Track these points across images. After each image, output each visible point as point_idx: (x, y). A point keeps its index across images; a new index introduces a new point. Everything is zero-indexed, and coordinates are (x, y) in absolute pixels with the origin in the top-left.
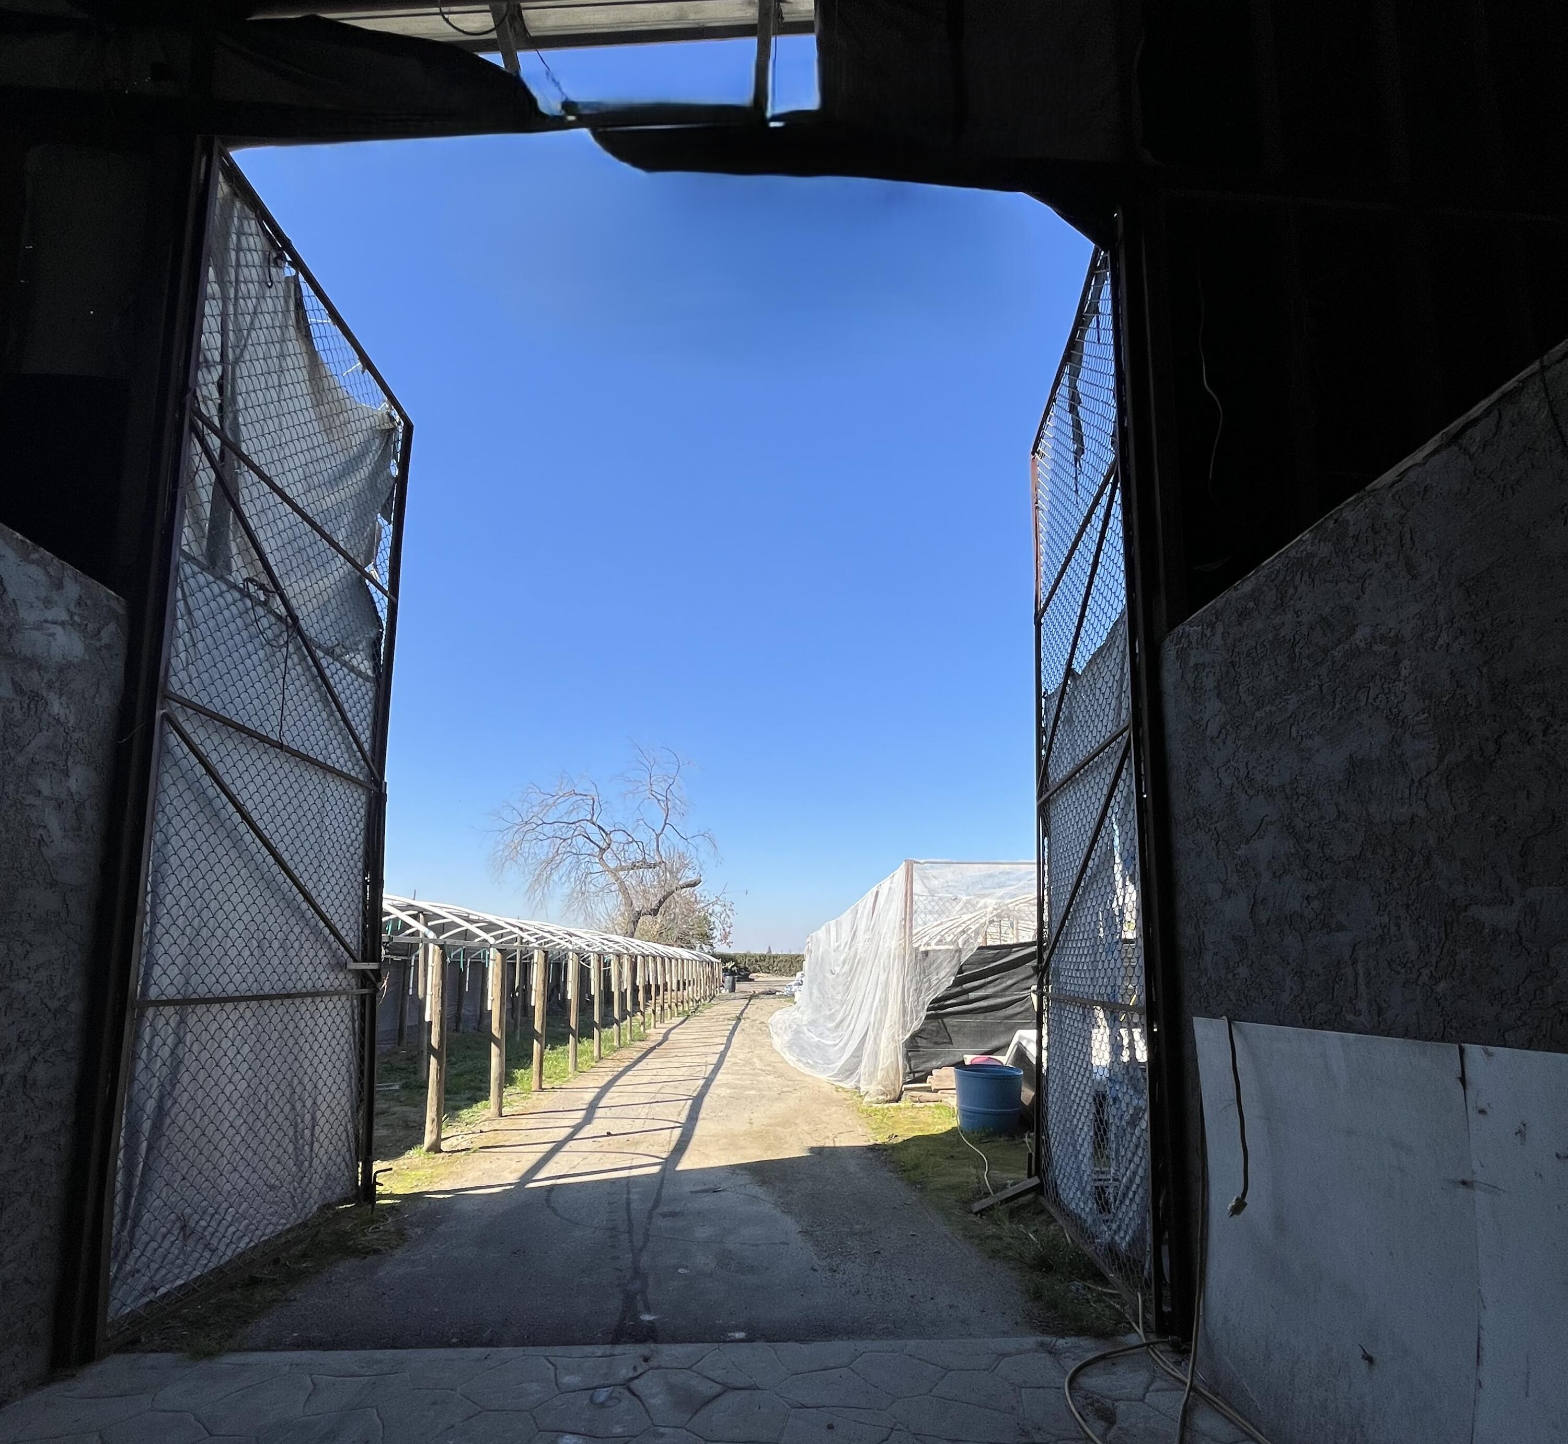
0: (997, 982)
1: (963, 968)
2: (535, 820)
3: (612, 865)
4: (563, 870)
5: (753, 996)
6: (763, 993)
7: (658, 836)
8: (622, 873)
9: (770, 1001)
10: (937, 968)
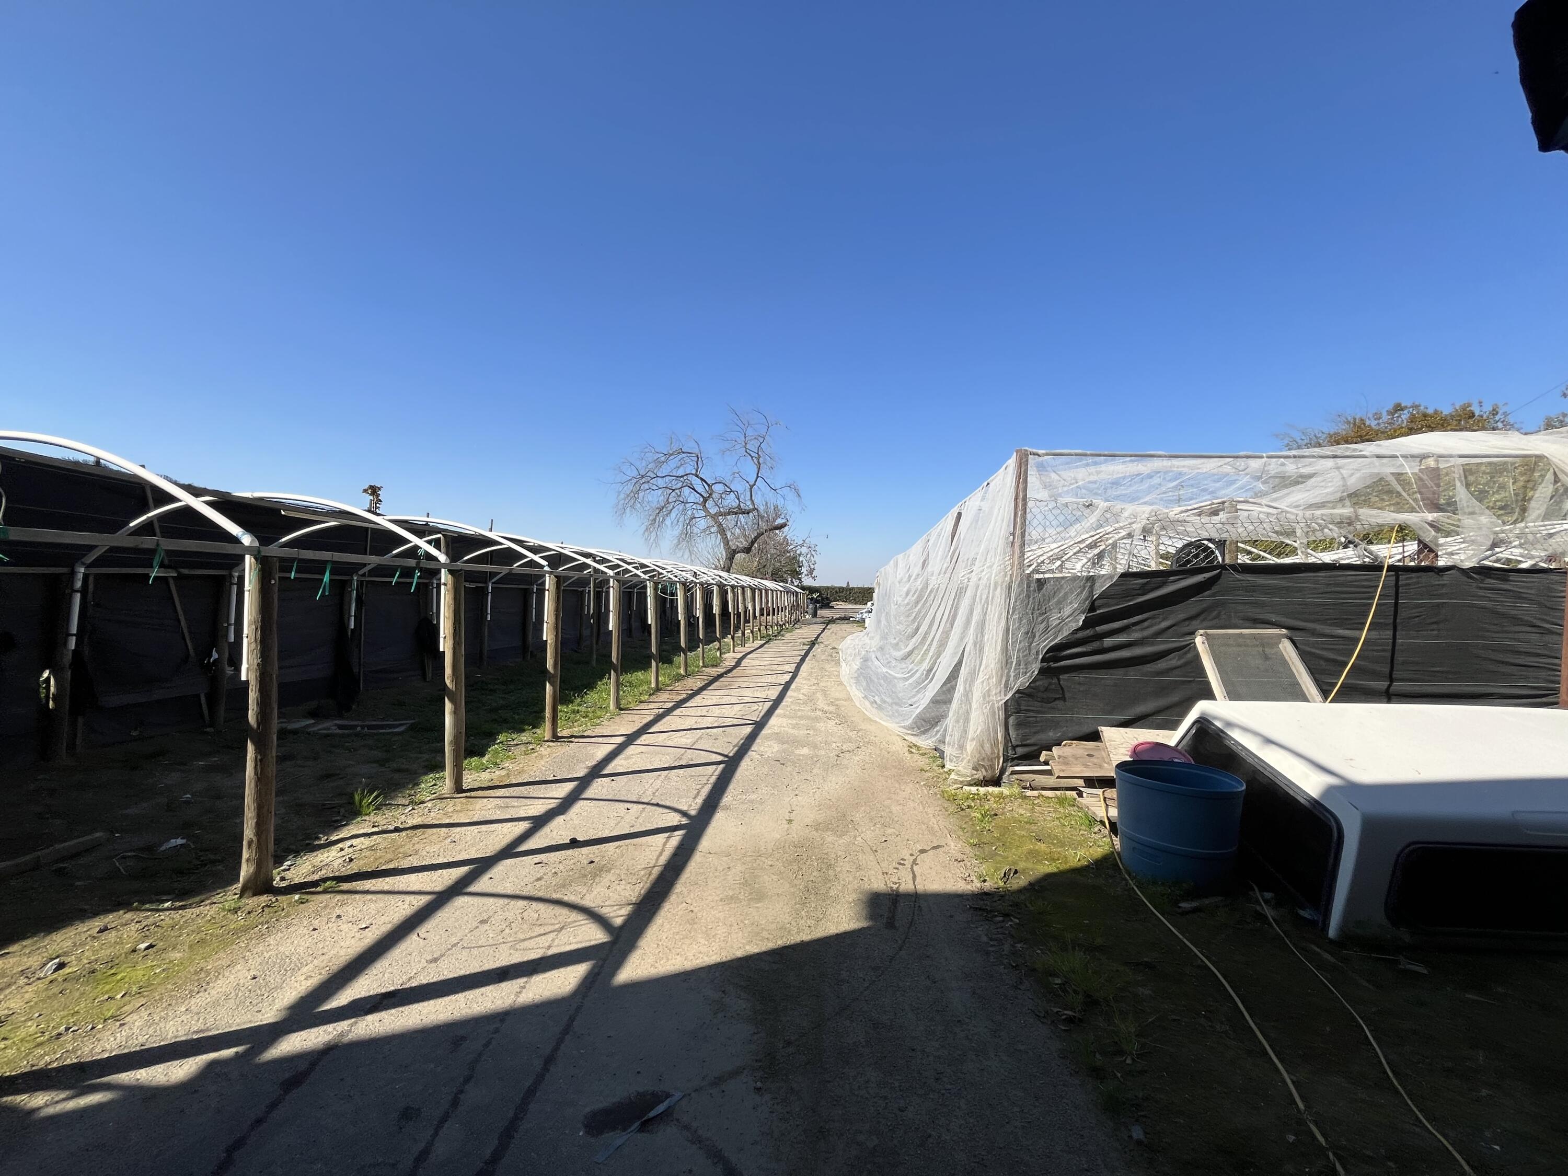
0: (1146, 624)
1: (1096, 603)
2: (650, 474)
3: (713, 511)
4: (673, 514)
5: (832, 621)
6: (839, 619)
7: (751, 487)
8: (720, 517)
9: (845, 627)
10: (1059, 602)
